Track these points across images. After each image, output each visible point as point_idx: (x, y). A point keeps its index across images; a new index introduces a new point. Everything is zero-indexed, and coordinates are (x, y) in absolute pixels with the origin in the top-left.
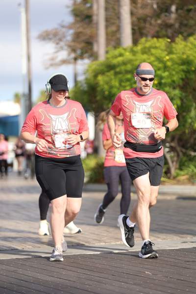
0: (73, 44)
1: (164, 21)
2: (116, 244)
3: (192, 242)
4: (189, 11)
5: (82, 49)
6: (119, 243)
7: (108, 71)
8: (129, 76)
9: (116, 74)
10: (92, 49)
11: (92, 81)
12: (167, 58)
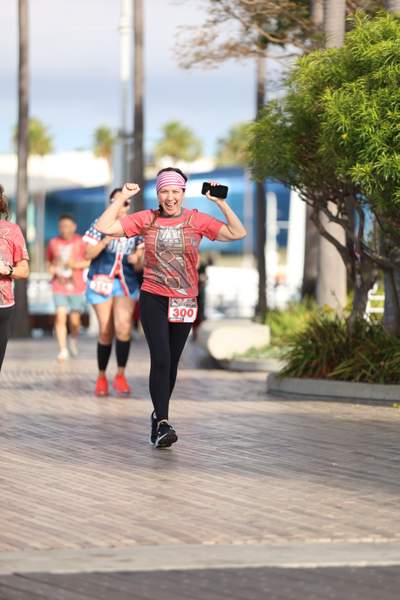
2: (361, 543)
5: (280, 16)
6: (369, 540)
7: (352, 81)
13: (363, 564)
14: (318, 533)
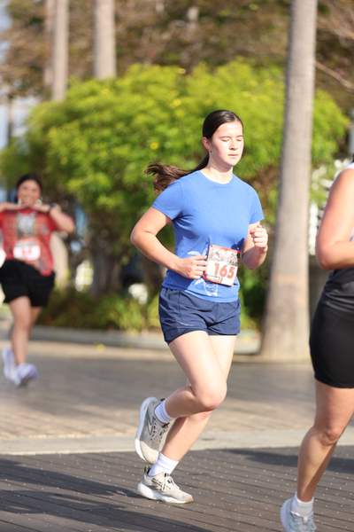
0: (6, 68)
1: (175, 37)
3: (206, 440)
4: (221, 20)
5: (24, 78)
6: (72, 436)
7: (69, 121)
8: (106, 132)
9: (83, 127)
10: (40, 79)
11: (39, 138)
12: (177, 102)
13: (67, 452)
14: (38, 431)
